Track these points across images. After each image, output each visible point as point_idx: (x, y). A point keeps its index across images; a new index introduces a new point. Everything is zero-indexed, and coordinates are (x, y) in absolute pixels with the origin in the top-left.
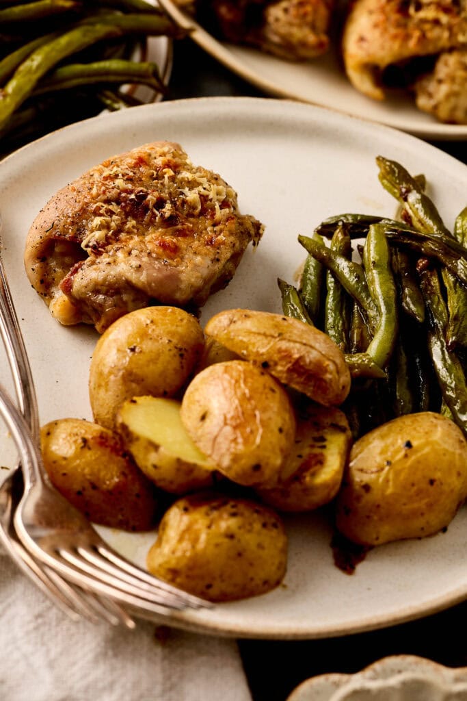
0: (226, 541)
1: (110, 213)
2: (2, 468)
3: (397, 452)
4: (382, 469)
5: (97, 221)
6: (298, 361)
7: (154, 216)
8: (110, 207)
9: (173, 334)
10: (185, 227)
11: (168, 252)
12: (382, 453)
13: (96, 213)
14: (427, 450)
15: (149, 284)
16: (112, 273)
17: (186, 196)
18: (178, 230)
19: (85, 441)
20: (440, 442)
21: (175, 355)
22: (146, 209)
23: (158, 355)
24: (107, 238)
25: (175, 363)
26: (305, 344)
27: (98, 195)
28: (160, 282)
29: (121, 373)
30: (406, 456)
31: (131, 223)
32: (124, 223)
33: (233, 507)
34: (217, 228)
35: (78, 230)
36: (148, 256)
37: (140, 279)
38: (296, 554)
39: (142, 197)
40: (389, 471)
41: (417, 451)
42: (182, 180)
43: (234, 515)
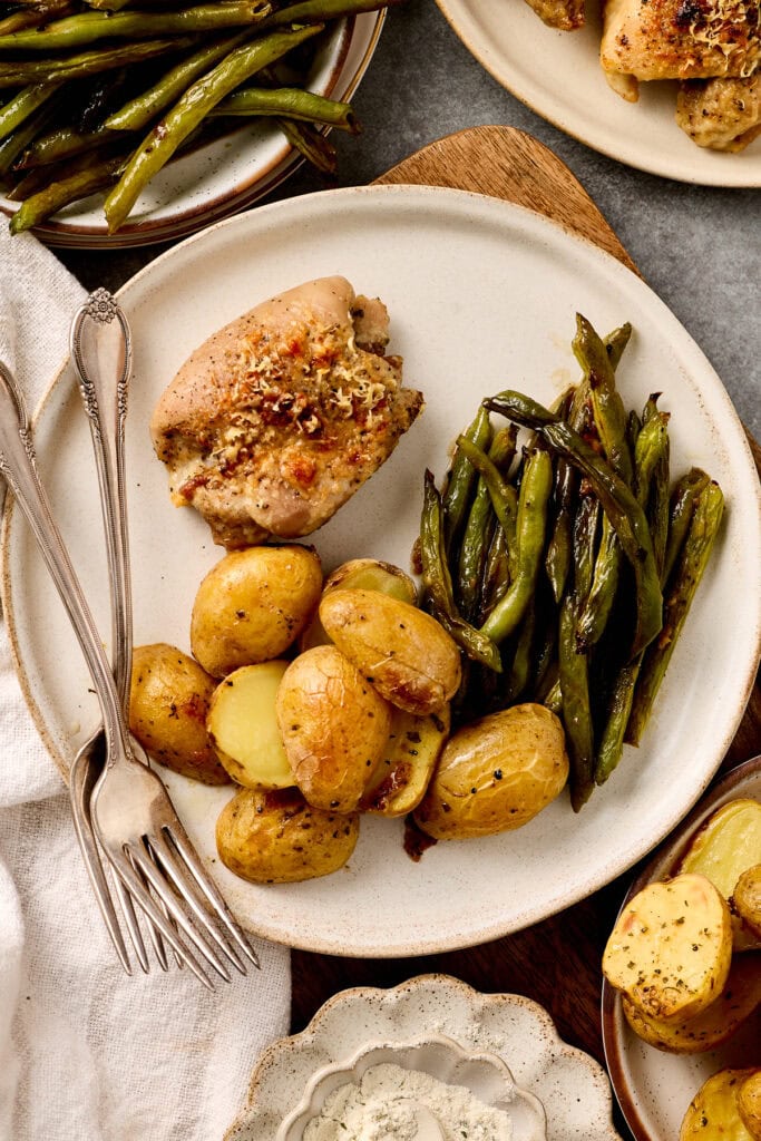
0: (293, 852)
1: (248, 424)
2: (90, 691)
3: (486, 779)
4: (467, 795)
5: (232, 433)
6: (403, 687)
7: (296, 428)
8: (249, 418)
9: (285, 602)
10: (329, 442)
11: (302, 482)
12: (471, 776)
13: (233, 423)
14: (516, 782)
15: (274, 526)
16: (237, 508)
17: (338, 401)
18: (321, 445)
19: (174, 708)
20: (532, 772)
21: (283, 628)
22: (289, 419)
23: (267, 626)
24: (240, 454)
25: (283, 635)
26: (415, 670)
27: (239, 400)
28: (286, 523)
29: (224, 638)
30: (493, 785)
31: (271, 433)
32: (261, 434)
33: (307, 816)
34: (364, 438)
35: (210, 436)
36: (279, 489)
37: (265, 520)
38: (368, 828)
39: (286, 407)
40: (471, 800)
41: (506, 782)
42: (338, 379)
43: (306, 827)
